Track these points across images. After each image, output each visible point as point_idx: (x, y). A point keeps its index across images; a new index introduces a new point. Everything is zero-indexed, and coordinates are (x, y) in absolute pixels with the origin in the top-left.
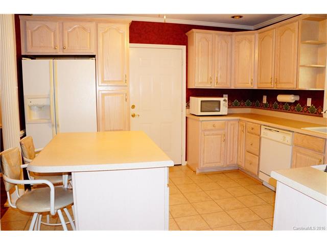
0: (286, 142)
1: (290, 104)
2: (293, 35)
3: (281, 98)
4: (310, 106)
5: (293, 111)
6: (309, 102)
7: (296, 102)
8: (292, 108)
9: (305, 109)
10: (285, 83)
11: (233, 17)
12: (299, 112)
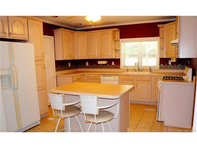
0: (116, 80)
1: (103, 65)
2: (109, 36)
3: (99, 62)
4: (114, 64)
5: (105, 68)
6: (113, 63)
7: (107, 64)
8: (104, 66)
9: (111, 66)
10: (105, 56)
11: (77, 24)
12: (108, 68)
